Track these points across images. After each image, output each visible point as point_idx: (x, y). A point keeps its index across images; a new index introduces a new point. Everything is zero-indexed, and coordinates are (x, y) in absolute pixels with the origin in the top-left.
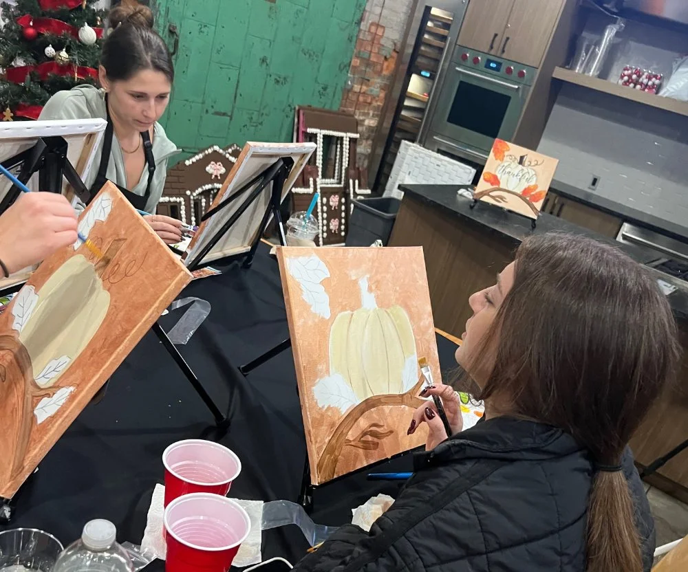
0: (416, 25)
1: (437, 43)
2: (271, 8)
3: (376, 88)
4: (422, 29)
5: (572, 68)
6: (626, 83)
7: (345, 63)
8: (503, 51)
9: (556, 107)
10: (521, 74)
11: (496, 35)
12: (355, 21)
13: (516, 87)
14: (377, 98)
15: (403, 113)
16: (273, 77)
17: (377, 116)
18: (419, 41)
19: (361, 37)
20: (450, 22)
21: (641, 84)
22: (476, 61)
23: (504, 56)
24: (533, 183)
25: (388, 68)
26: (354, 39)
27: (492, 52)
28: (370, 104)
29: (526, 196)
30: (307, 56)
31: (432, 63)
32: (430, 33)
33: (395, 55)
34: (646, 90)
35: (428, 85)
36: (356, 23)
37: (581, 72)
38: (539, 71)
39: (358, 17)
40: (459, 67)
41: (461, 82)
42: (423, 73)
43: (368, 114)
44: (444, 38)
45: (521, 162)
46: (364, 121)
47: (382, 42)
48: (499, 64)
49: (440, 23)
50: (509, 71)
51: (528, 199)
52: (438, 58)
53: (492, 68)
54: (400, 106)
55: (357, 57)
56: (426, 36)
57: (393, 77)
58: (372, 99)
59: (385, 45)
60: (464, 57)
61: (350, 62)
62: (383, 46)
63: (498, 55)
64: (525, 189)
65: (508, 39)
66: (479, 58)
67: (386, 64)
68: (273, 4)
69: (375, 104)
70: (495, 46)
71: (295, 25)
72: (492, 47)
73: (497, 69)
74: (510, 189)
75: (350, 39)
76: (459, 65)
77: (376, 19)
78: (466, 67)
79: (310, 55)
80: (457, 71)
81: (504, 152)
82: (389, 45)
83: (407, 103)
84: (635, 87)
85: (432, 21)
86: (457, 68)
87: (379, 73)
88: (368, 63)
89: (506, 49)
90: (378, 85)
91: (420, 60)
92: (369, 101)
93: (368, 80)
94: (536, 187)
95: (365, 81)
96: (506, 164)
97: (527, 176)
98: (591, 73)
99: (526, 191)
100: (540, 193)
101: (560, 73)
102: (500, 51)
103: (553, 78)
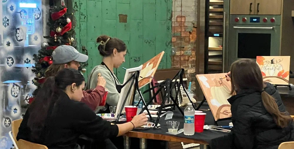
0: (203, 11)
1: (218, 16)
2: (125, 25)
3: (189, 51)
4: (207, 11)
7: (169, 42)
8: (258, 11)
10: (272, 21)
11: (251, 4)
12: (169, 18)
13: (272, 28)
14: (191, 56)
15: (210, 60)
16: (133, 59)
17: (194, 66)
18: (207, 18)
19: (173, 25)
20: (222, 4)
22: (244, 20)
23: (259, 13)
24: (281, 70)
25: (193, 38)
26: (170, 28)
27: (252, 13)
28: (188, 60)
29: (280, 76)
30: (148, 43)
31: (219, 28)
32: (212, 12)
33: (195, 29)
35: (220, 41)
36: (169, 19)
38: (282, 16)
39: (169, 16)
40: (235, 26)
41: (239, 34)
42: (215, 35)
43: (189, 66)
44: (221, 13)
45: (272, 62)
46: (187, 71)
47: (186, 24)
48: (258, 19)
49: (217, 6)
50: (265, 21)
51: (281, 77)
52: (222, 24)
53: (255, 22)
54: (207, 57)
55: (174, 37)
56: (211, 15)
57: (197, 42)
58: (188, 58)
59: (188, 26)
60: (237, 20)
61: (171, 40)
62: (187, 26)
63: (256, 14)
64: (279, 73)
65: (258, 4)
66: (246, 18)
67: (191, 35)
68: (126, 23)
69: (190, 60)
70: (252, 9)
71: (138, 30)
72: (251, 11)
73: (258, 21)
74: (271, 76)
75: (168, 29)
77: (179, 14)
78: (239, 25)
79: (149, 43)
81: (262, 61)
82: (190, 25)
83: (210, 54)
85: (212, 5)
86: (234, 27)
87: (189, 42)
88: (180, 38)
89: (259, 10)
90: (190, 49)
91: (211, 28)
92: (187, 58)
93: (184, 47)
94: (283, 71)
95: (182, 48)
96: (265, 66)
97: (277, 68)
99: (279, 74)
100: (286, 73)
102: (256, 11)
103: (292, 17)
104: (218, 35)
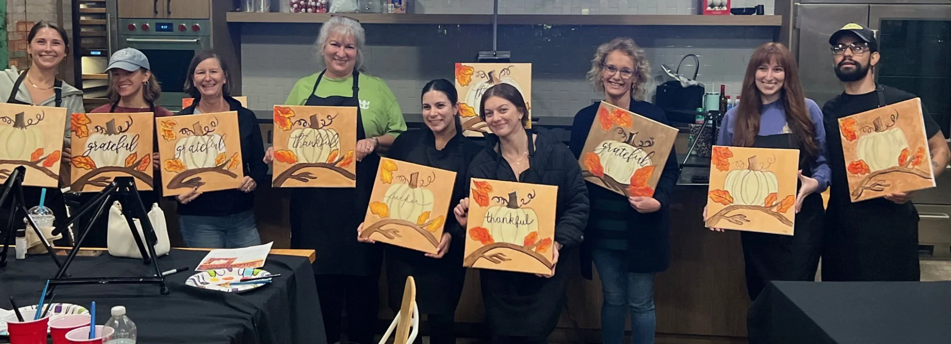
0: (67, 10)
1: (96, 21)
4: (76, 13)
5: (243, 9)
6: (298, 10)
8: (169, 13)
9: (244, 46)
10: (196, 28)
11: (156, 1)
13: (196, 40)
18: (77, 25)
19: (10, 38)
21: (311, 7)
22: (145, 28)
23: (172, 16)
26: (5, 43)
27: (158, 16)
31: (99, 41)
32: (86, 14)
34: (318, 11)
35: (103, 62)
36: (1, 28)
37: (252, 11)
38: (211, 20)
39: (1, 21)
40: (128, 38)
42: (93, 53)
44: (103, 16)
48: (170, 25)
49: (94, 4)
50: (182, 28)
52: (104, 35)
53: (164, 30)
55: (13, 59)
56: (83, 18)
60: (132, 28)
63: (165, 17)
65: (169, 1)
66: (148, 25)
70: (159, 10)
72: (156, 12)
73: (170, 30)
76: (129, 36)
77: (21, 18)
78: (137, 36)
80: (128, 42)
83: (86, 86)
84: (306, 11)
85: (83, 3)
86: (128, 40)
89: (171, 10)
91: (85, 41)
98: (262, 10)
101: (233, 17)
102: (166, 13)
103: (228, 23)
104: (99, 53)
